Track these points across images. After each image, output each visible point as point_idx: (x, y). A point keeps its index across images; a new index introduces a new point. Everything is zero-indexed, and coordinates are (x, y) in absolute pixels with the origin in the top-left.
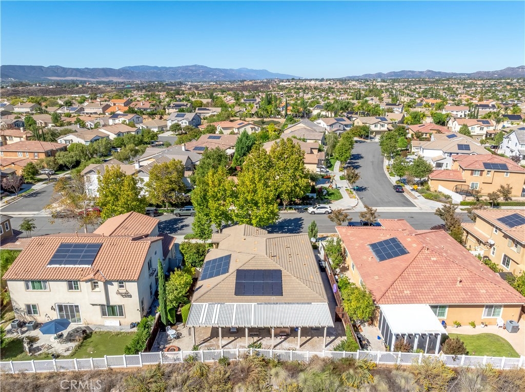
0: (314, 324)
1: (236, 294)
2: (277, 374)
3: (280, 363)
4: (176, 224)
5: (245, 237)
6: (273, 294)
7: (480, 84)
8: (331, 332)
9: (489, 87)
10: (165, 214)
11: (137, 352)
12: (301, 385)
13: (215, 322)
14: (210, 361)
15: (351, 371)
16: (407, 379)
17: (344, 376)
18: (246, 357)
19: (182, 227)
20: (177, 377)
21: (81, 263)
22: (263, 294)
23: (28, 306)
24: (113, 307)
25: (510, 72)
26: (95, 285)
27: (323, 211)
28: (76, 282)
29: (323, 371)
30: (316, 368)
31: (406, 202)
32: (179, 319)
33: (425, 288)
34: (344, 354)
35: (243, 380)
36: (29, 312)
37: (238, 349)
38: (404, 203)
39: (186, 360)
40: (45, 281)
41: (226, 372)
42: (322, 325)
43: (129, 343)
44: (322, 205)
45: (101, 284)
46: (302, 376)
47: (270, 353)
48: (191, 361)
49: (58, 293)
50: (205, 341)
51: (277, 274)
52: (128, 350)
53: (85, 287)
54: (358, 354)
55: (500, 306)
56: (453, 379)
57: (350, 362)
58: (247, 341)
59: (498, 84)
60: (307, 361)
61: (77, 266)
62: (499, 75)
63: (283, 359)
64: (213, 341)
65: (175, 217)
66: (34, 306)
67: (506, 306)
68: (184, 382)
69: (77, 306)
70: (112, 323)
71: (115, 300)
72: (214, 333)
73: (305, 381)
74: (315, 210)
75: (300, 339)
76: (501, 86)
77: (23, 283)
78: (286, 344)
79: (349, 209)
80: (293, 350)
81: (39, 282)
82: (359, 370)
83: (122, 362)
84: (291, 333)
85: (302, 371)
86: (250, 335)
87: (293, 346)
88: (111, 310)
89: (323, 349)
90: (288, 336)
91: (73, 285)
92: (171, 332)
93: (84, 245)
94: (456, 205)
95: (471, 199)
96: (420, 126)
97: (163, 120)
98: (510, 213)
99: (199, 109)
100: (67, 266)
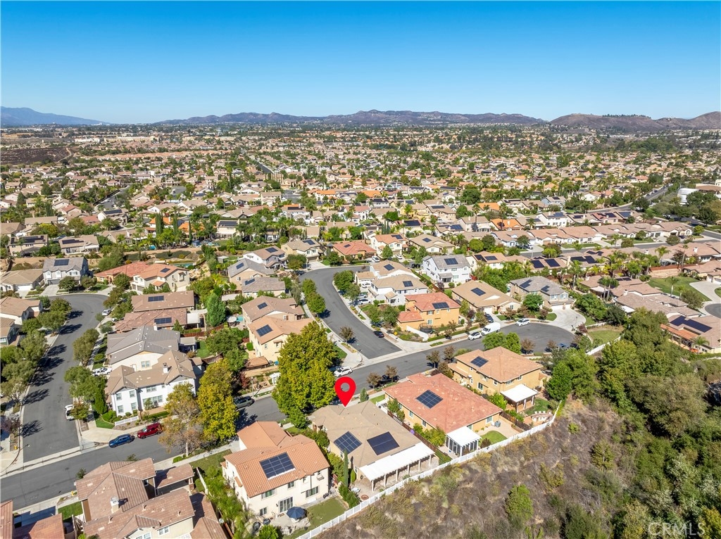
0: (424, 456)
1: (378, 454)
2: (423, 486)
3: (422, 480)
4: (244, 418)
6: (395, 448)
15: (453, 471)
16: (474, 465)
17: (451, 474)
18: (406, 484)
19: (252, 418)
20: (381, 508)
21: (287, 469)
22: (390, 449)
23: (261, 511)
24: (313, 490)
26: (304, 479)
27: (347, 372)
28: (292, 482)
31: (392, 347)
33: (461, 418)
34: (446, 464)
36: (262, 514)
38: (390, 348)
39: (381, 497)
40: (274, 489)
41: (404, 495)
42: (428, 454)
45: (308, 478)
49: (282, 493)
51: (388, 435)
53: (299, 483)
54: (452, 462)
55: (491, 417)
56: (491, 458)
57: (449, 468)
60: (432, 474)
61: (286, 472)
63: (421, 478)
66: (265, 509)
67: (494, 415)
68: (388, 507)
69: (291, 498)
70: (313, 500)
71: (315, 484)
77: (260, 496)
81: (270, 491)
82: (455, 469)
85: (431, 480)
88: (311, 492)
91: (291, 485)
92: (354, 489)
93: (276, 459)
94: (425, 342)
95: (433, 335)
96: (346, 246)
97: (14, 265)
98: (475, 357)
99: (64, 242)
100: (280, 474)
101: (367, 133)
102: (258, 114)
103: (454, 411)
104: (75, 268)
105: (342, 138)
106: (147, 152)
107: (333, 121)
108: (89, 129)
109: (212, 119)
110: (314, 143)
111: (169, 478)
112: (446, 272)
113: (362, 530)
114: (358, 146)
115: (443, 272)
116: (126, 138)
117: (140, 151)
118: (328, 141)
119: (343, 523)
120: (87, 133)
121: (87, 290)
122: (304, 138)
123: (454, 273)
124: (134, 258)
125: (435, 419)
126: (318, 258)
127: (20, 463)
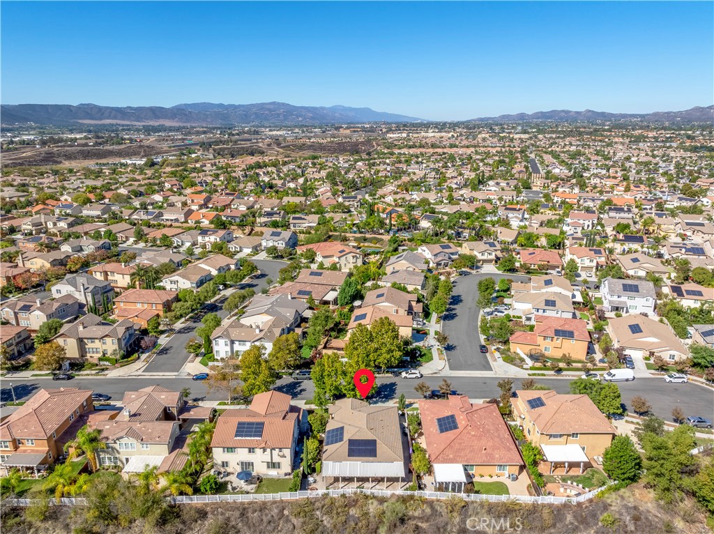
0: (393, 476)
1: (349, 456)
2: (372, 503)
3: (374, 497)
4: (295, 388)
5: (353, 411)
6: (371, 456)
7: (651, 137)
8: (403, 480)
9: (663, 141)
10: (284, 376)
11: (296, 490)
12: (385, 509)
13: (336, 474)
14: (336, 496)
15: (412, 502)
16: (441, 507)
17: (408, 504)
18: (355, 493)
19: (301, 391)
20: (318, 504)
21: (255, 436)
22: (365, 456)
23: (223, 463)
24: (274, 463)
25: (698, 114)
26: (264, 451)
27: (414, 376)
28: (253, 449)
29: (397, 501)
30: (393, 500)
31: (486, 365)
32: (314, 470)
33: (463, 454)
34: (409, 493)
35: (354, 506)
36: (223, 466)
37: (350, 489)
38: (484, 366)
39: (323, 495)
40: (235, 448)
41: (345, 502)
42: (399, 476)
43: (291, 486)
44: (413, 371)
45: (269, 450)
46: (386, 504)
47: (368, 492)
48: (325, 496)
49: (242, 455)
50: (331, 484)
51: (373, 443)
52: (291, 490)
53: (259, 451)
54: (417, 493)
55: (506, 465)
56: (463, 507)
57: (412, 497)
58: (356, 484)
59: (676, 138)
60: (389, 496)
61: (252, 438)
62: (682, 118)
63: (376, 494)
64: (336, 484)
65: (293, 380)
66: (227, 463)
67: (509, 465)
68: (323, 507)
69: (252, 463)
70: (273, 473)
71: (276, 459)
72: (336, 480)
73: (387, 506)
74: (407, 375)
75: (386, 484)
76: (679, 140)
77: (222, 449)
78: (378, 487)
79: (435, 373)
80: (383, 490)
81: (231, 448)
82: (416, 501)
83: (287, 496)
84: (379, 480)
85: (386, 501)
86: (358, 481)
87: (382, 487)
88: (273, 465)
89: (399, 490)
90: (379, 481)
91: (251, 450)
92: (311, 479)
93: (253, 424)
94: (527, 369)
95: (538, 365)
96: (530, 254)
97: (253, 232)
98: (536, 396)
99: (294, 218)
100: (246, 438)
101: (690, 132)
102: (570, 112)
103: (460, 444)
104: (283, 239)
105: (654, 138)
106: (439, 147)
107: (656, 118)
108: (405, 126)
109: (522, 116)
110: (616, 143)
111: (192, 413)
112: (619, 299)
113: (287, 516)
114: (670, 147)
115: (615, 298)
116: (431, 134)
117: (433, 146)
118: (635, 141)
119: (275, 502)
120: (401, 129)
121: (285, 259)
122: (607, 137)
123: (630, 303)
124: (336, 238)
125: (435, 445)
126: (494, 262)
127: (140, 372)
